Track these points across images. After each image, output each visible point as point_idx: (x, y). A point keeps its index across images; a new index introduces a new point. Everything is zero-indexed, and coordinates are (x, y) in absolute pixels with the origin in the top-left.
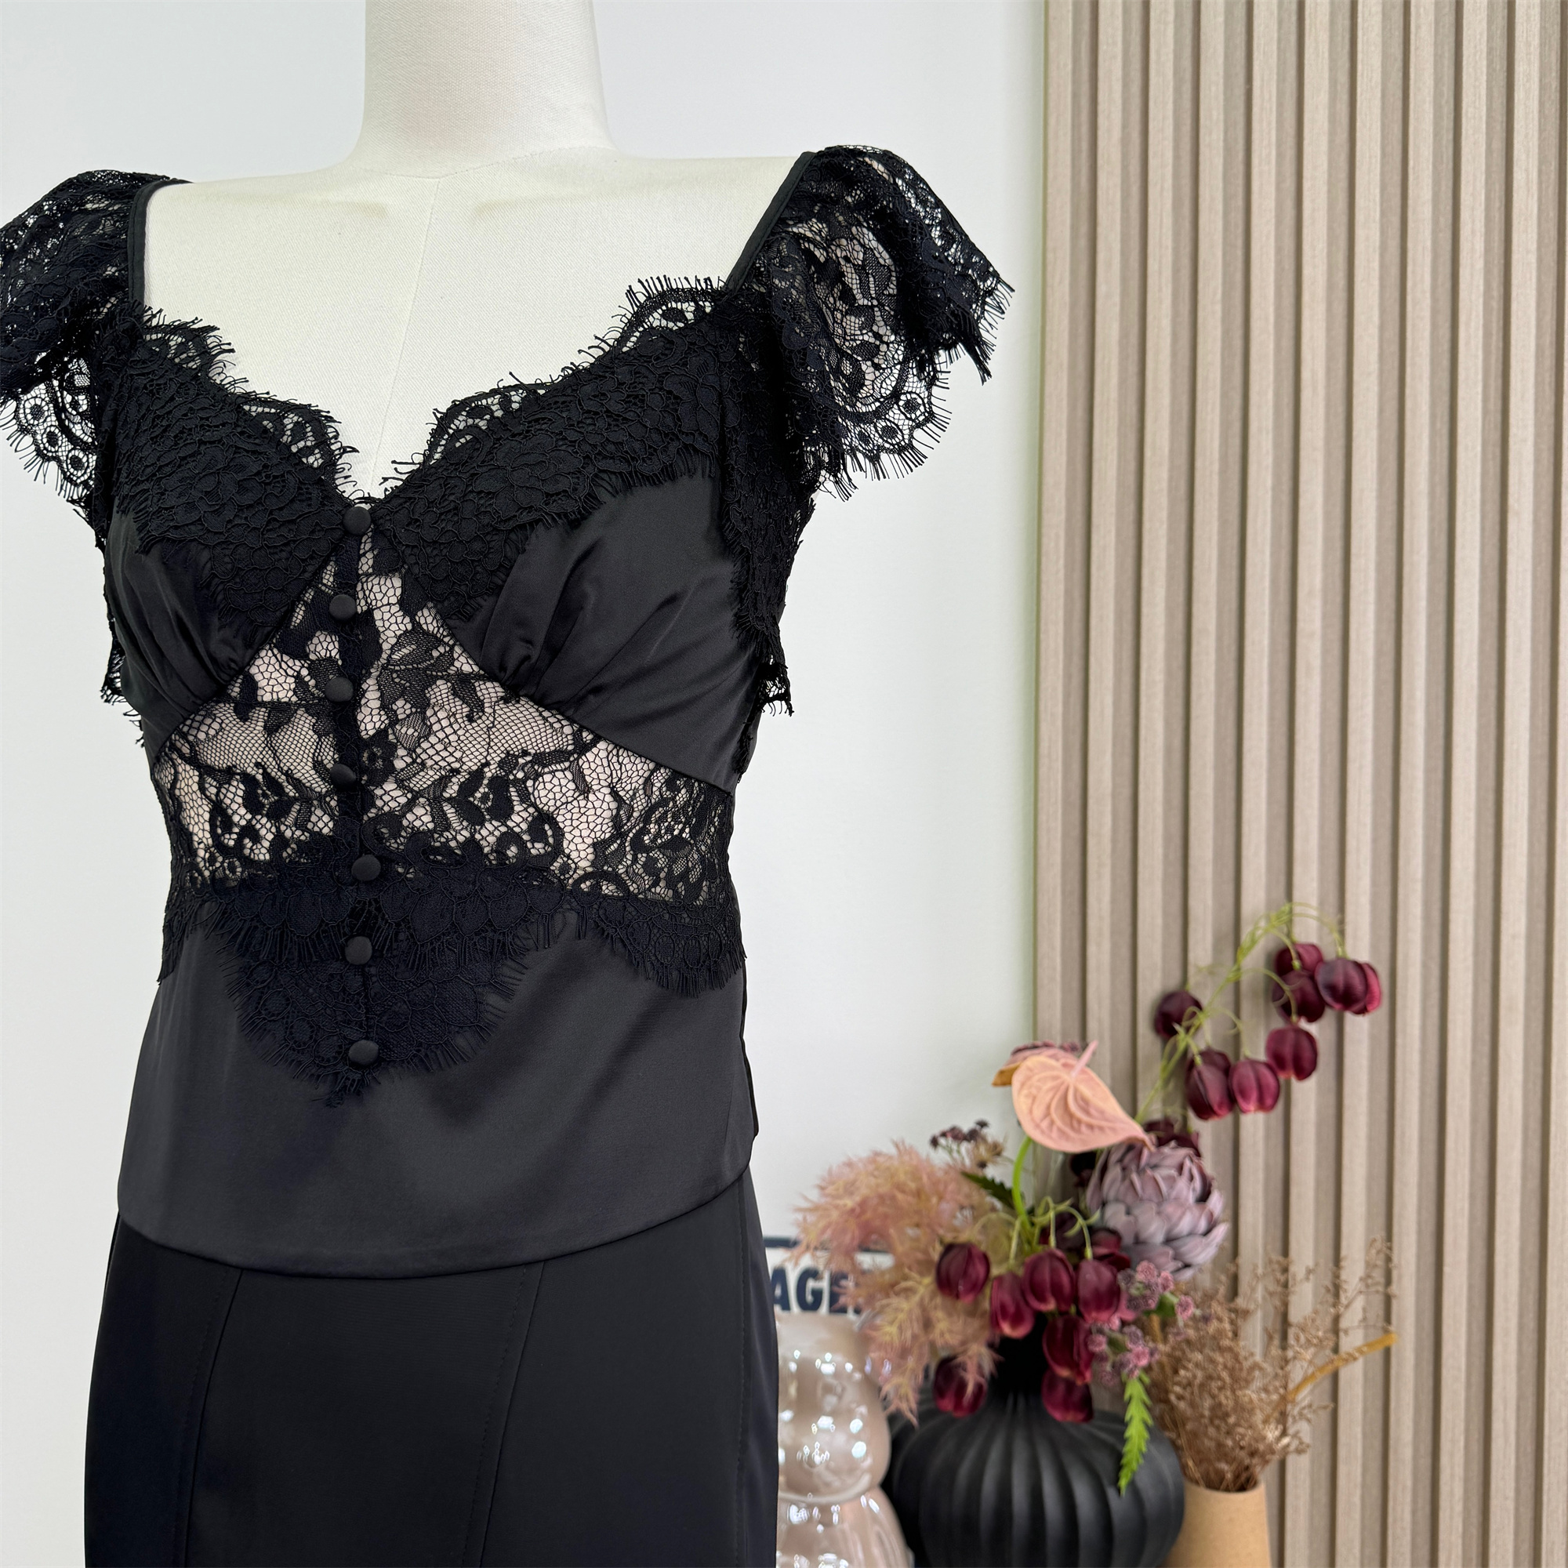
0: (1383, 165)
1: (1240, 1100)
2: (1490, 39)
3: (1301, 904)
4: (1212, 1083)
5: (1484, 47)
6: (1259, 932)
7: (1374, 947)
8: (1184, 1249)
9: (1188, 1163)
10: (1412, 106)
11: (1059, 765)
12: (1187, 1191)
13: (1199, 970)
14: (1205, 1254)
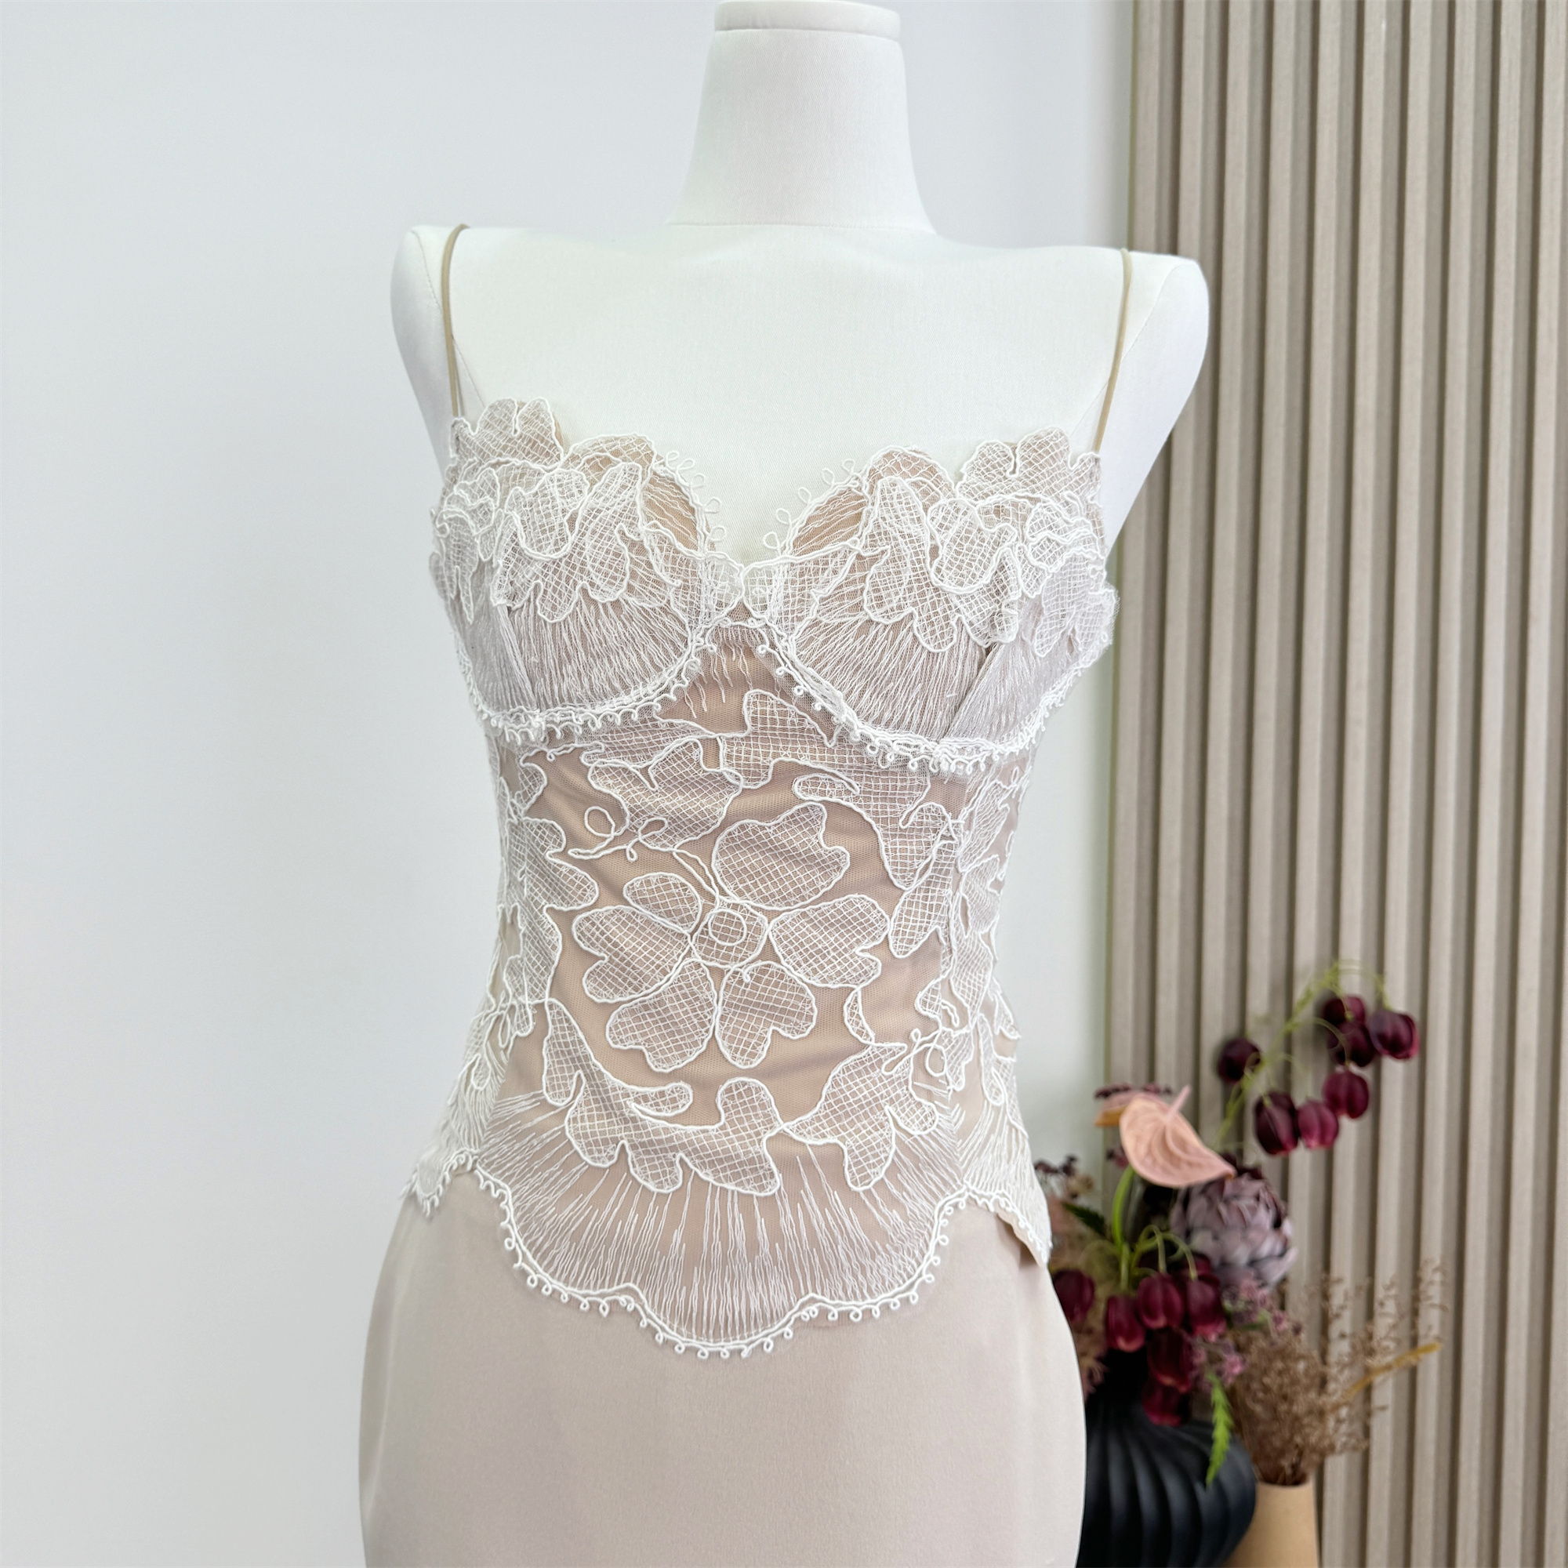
1: (1304, 1135)
3: (1347, 961)
4: (1280, 1122)
8: (1263, 1269)
9: (1263, 1195)
12: (1265, 1218)
14: (1280, 1273)
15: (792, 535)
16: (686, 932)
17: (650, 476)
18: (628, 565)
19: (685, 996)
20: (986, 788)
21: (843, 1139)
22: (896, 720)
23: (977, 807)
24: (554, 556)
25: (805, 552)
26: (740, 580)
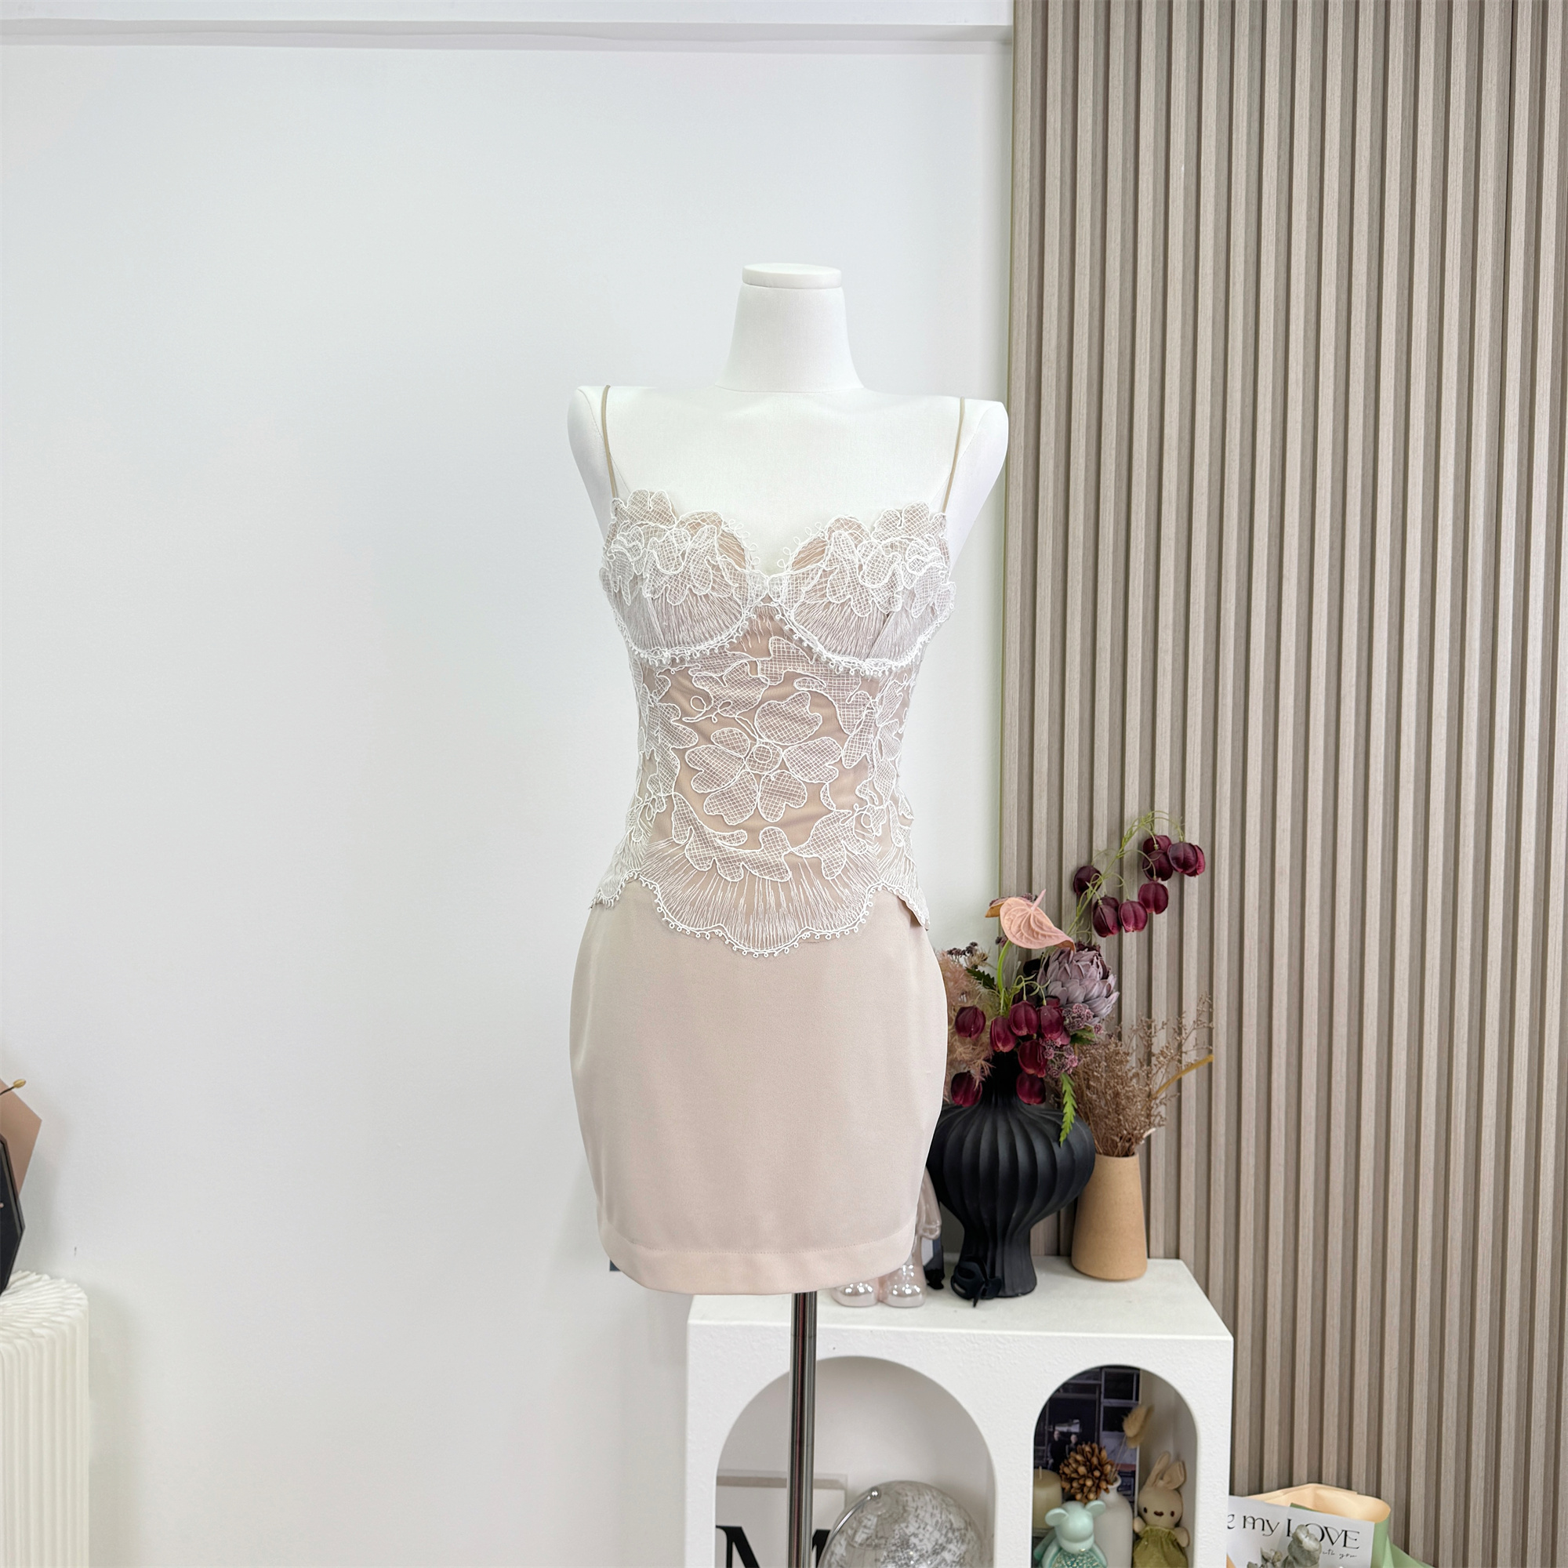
0: (1213, 365)
1: (1124, 924)
3: (1159, 812)
4: (1108, 915)
6: (1134, 829)
7: (1200, 838)
8: (1094, 1006)
9: (1095, 959)
10: (1230, 331)
11: (1017, 730)
12: (1095, 972)
13: (1099, 853)
14: (1106, 1008)
15: (791, 560)
16: (742, 757)
17: (721, 532)
18: (712, 576)
19: (742, 788)
20: (890, 684)
21: (821, 855)
22: (844, 649)
23: (885, 693)
24: (675, 573)
25: (798, 569)
26: (767, 583)
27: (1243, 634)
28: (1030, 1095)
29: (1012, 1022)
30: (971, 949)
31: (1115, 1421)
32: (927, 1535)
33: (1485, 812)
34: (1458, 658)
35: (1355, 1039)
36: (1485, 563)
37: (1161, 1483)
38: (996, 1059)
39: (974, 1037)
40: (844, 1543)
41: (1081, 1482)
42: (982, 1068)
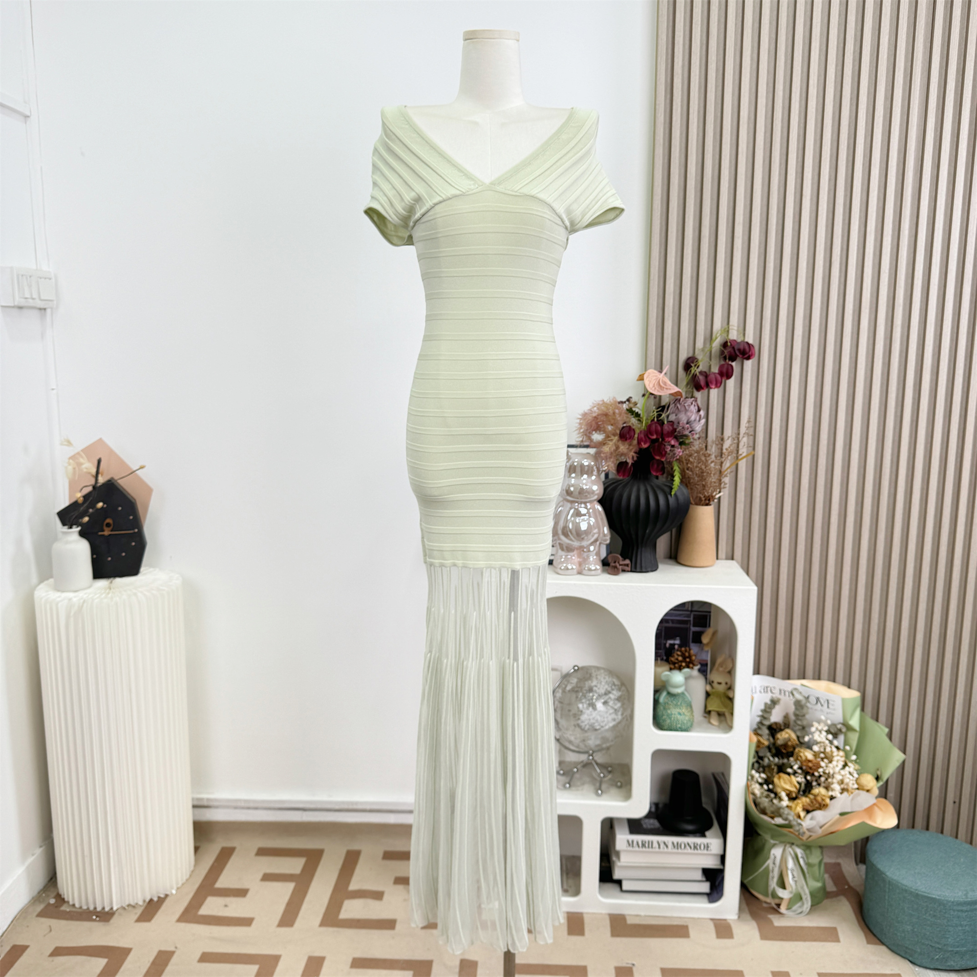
1: (710, 384)
2: (804, 32)
3: (732, 326)
4: (702, 379)
5: (802, 37)
6: (718, 335)
7: (754, 340)
8: (692, 425)
9: (694, 403)
11: (656, 283)
12: (693, 409)
13: (699, 350)
14: (698, 427)
27: (780, 228)
28: (657, 472)
29: (649, 431)
30: (628, 400)
31: (697, 639)
32: (602, 686)
33: (907, 324)
34: (896, 240)
35: (831, 447)
36: (913, 188)
37: (721, 669)
38: (641, 453)
39: (628, 441)
40: (560, 691)
41: (680, 664)
42: (633, 457)
